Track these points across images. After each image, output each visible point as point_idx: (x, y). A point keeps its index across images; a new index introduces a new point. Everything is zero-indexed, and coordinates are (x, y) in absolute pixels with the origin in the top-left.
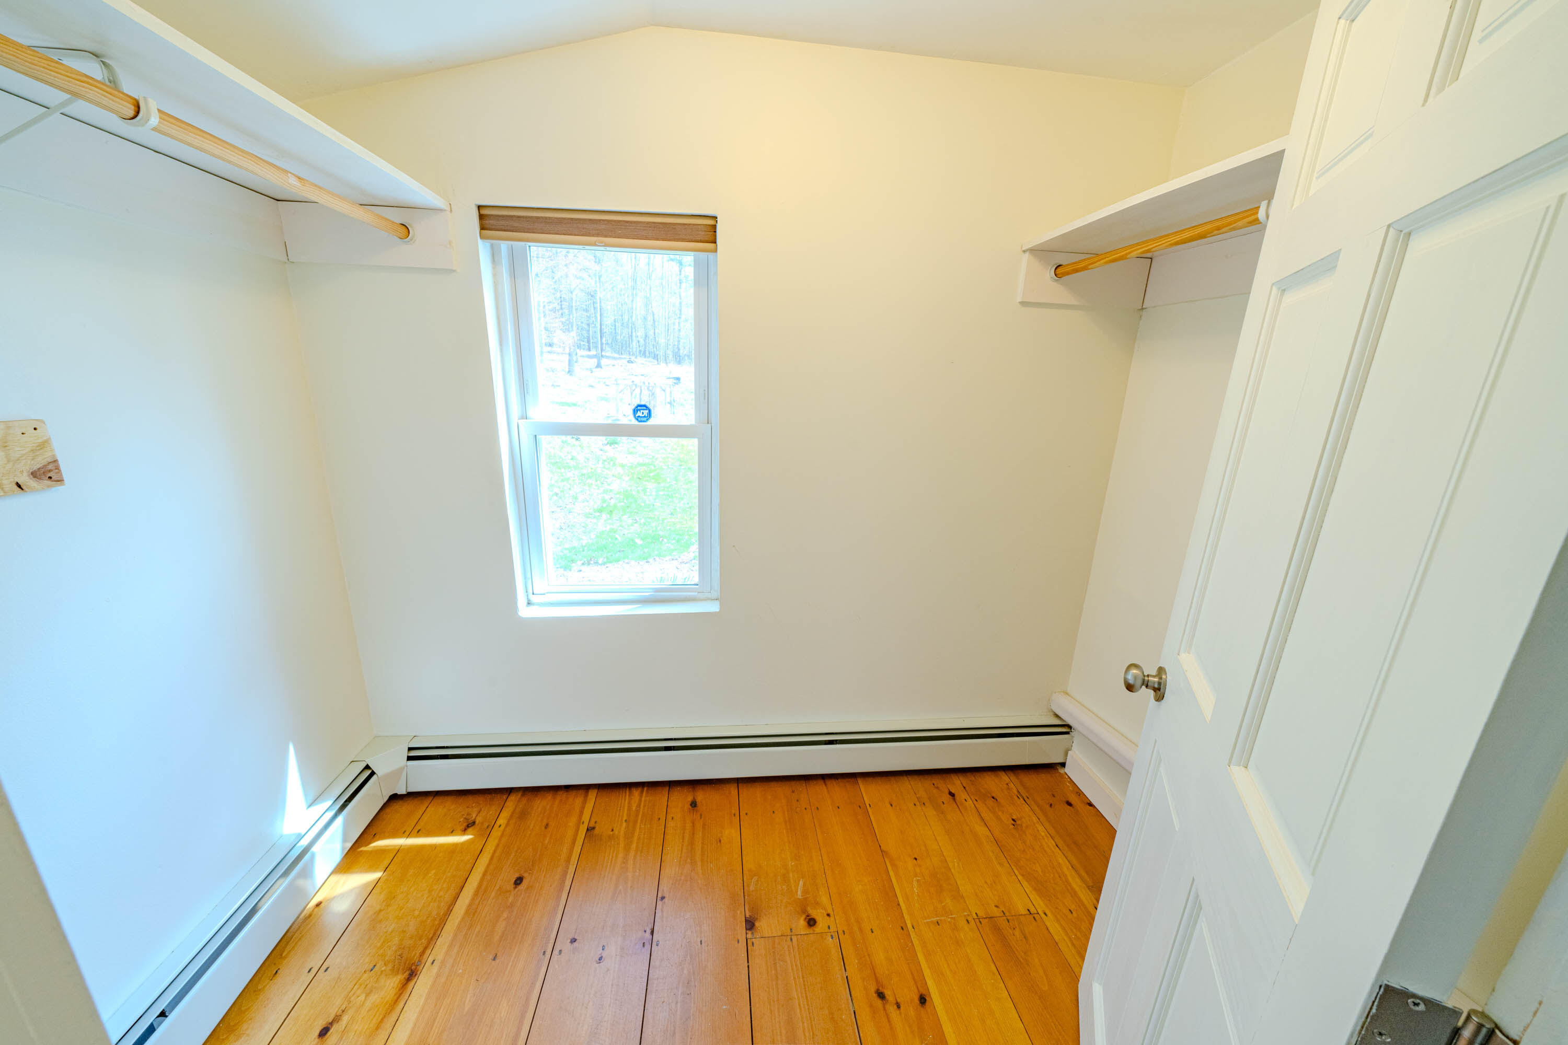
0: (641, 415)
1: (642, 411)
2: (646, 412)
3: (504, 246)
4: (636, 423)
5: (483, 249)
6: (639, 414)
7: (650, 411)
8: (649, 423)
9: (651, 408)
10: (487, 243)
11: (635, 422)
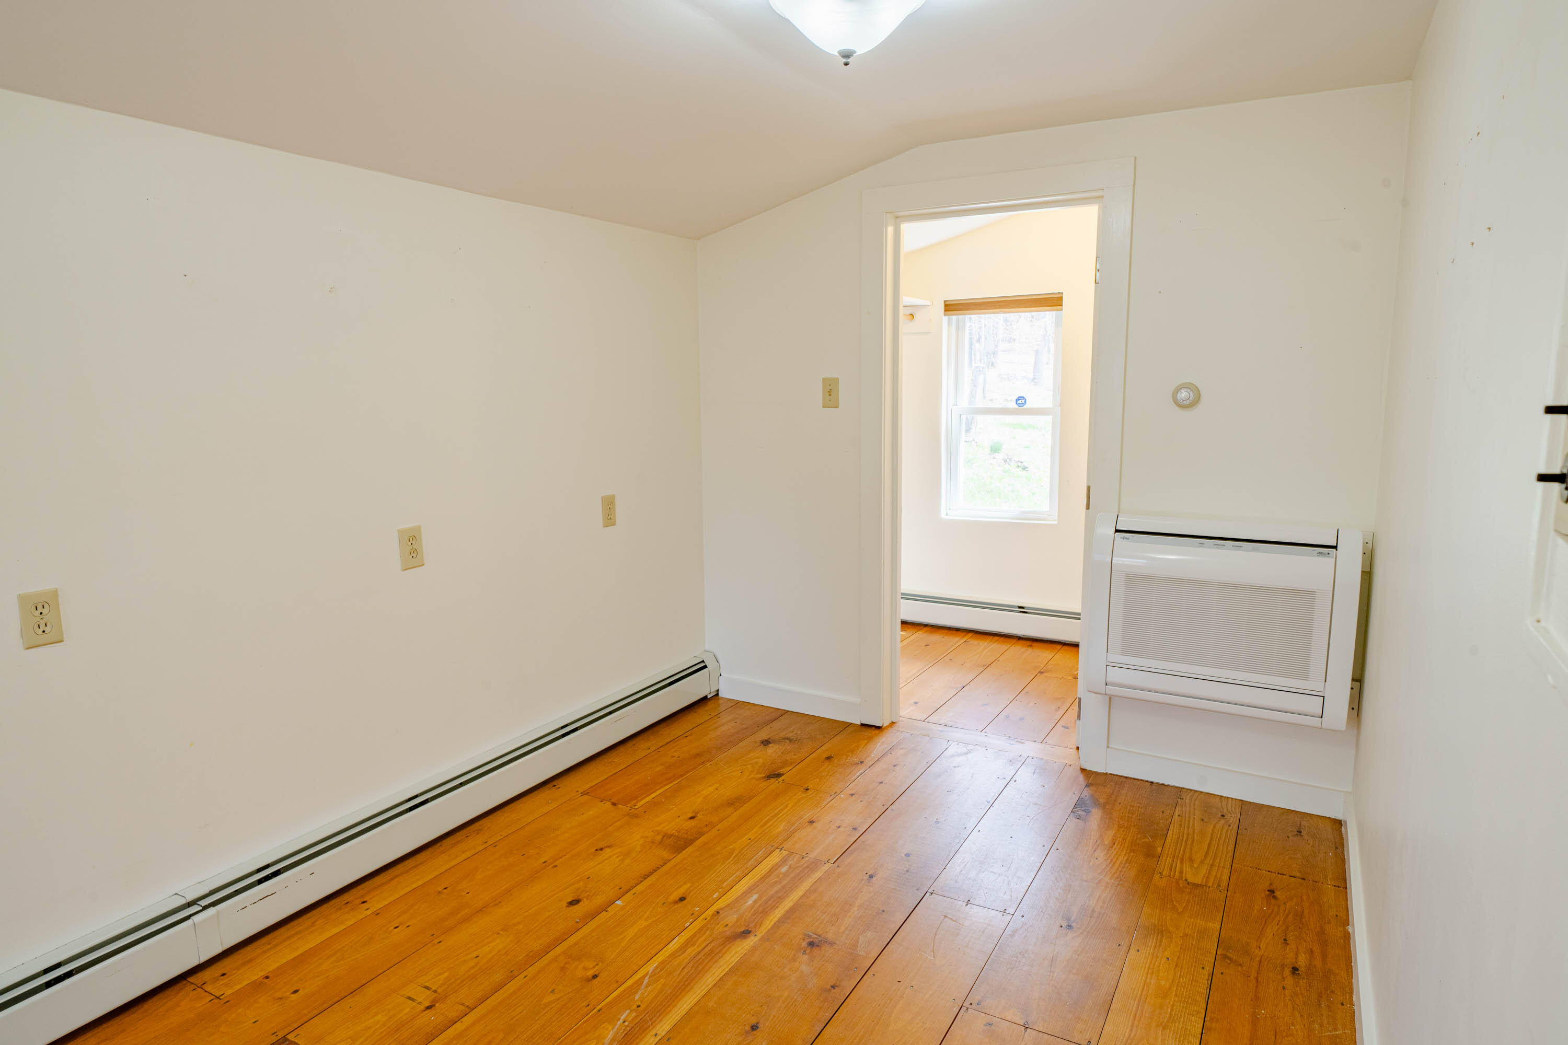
0: (1020, 402)
1: (1021, 401)
2: (1023, 401)
3: (954, 318)
4: (1018, 407)
5: (945, 319)
6: (1019, 402)
7: (1025, 400)
8: (1024, 407)
9: (1026, 398)
10: (947, 317)
11: (1016, 406)
